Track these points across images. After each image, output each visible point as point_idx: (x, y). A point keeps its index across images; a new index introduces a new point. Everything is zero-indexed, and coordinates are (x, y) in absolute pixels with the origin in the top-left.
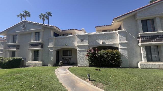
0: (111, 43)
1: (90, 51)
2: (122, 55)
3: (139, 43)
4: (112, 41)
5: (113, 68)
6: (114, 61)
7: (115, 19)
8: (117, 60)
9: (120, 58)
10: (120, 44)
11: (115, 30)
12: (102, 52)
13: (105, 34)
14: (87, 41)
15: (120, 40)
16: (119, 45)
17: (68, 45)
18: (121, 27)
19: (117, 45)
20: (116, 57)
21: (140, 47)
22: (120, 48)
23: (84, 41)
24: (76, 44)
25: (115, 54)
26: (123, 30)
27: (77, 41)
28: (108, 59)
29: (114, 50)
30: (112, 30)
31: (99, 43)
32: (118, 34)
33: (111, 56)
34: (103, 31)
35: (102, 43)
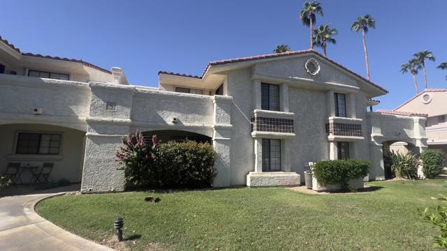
0: (197, 124)
1: (134, 141)
2: (218, 156)
3: (252, 131)
4: (199, 120)
5: (195, 191)
6: (197, 173)
7: (212, 64)
8: (205, 170)
9: (212, 166)
10: (217, 128)
11: (208, 93)
12: (171, 146)
13: (183, 97)
14: (128, 111)
15: (218, 120)
16: (215, 131)
17: (44, 114)
18: (222, 86)
19: (209, 132)
20: (204, 162)
21: (254, 139)
22: (215, 140)
23: (118, 108)
24: (84, 113)
25: (203, 155)
26: (226, 96)
27: (90, 103)
28: (185, 167)
29: (201, 144)
30: (202, 91)
31: (164, 122)
32: (215, 104)
33: (193, 160)
34: (178, 89)
35: (172, 120)
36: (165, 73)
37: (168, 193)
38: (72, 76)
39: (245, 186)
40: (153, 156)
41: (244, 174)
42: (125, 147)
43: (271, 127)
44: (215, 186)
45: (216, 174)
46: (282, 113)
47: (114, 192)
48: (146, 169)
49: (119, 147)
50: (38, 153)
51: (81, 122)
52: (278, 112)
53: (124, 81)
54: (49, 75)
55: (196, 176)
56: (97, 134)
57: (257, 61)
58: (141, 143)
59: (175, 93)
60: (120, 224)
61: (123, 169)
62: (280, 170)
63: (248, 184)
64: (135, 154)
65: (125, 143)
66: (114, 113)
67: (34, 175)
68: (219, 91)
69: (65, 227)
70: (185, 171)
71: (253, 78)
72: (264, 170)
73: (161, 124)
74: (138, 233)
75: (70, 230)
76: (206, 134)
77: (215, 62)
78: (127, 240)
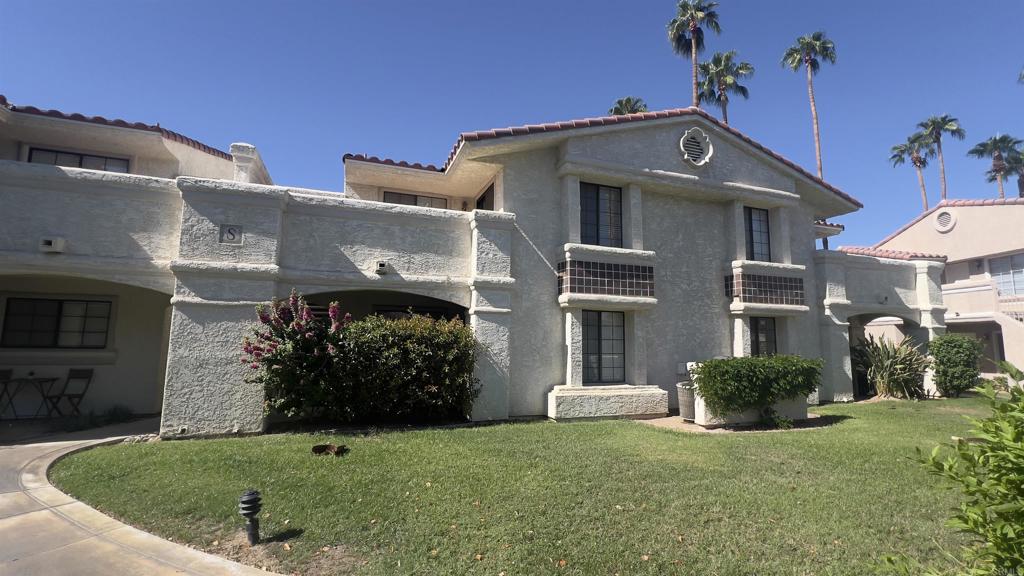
0: (432, 276)
1: (286, 315)
2: (482, 351)
3: (560, 292)
4: (439, 268)
5: (429, 432)
6: (434, 389)
7: (468, 139)
8: (453, 381)
9: (470, 371)
10: (481, 287)
11: (460, 205)
12: (373, 328)
13: (401, 214)
14: (272, 245)
15: (482, 268)
16: (475, 293)
17: (68, 253)
18: (490, 190)
19: (462, 294)
20: (450, 364)
21: (564, 310)
22: (476, 313)
23: (247, 237)
24: (167, 251)
25: (447, 346)
26: (500, 211)
27: (179, 227)
28: (406, 374)
29: (443, 321)
30: (444, 202)
31: (357, 272)
32: (475, 232)
33: (426, 359)
34: (390, 196)
35: (376, 267)
36: (360, 158)
37: (366, 434)
38: (135, 164)
39: (545, 417)
40: (331, 350)
41: (541, 390)
42: (265, 329)
43: (603, 284)
44: (476, 418)
45: (477, 392)
46: (628, 251)
47: (240, 434)
48: (316, 382)
49: (251, 329)
50: (55, 345)
51: (159, 273)
52: (619, 250)
53: (261, 177)
54: (81, 159)
55: (433, 395)
56: (198, 300)
57: (572, 132)
58: (302, 319)
59: (381, 205)
60: (254, 505)
61: (260, 380)
62: (623, 381)
63: (552, 413)
64: (289, 346)
65: (265, 319)
66: (237, 252)
67: (45, 398)
68: (485, 201)
69: (121, 515)
70: (406, 384)
71: (563, 171)
72: (587, 381)
73: (351, 277)
74: (296, 526)
75: (134, 522)
76: (454, 300)
77: (474, 133)
78: (269, 540)
